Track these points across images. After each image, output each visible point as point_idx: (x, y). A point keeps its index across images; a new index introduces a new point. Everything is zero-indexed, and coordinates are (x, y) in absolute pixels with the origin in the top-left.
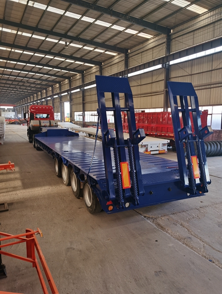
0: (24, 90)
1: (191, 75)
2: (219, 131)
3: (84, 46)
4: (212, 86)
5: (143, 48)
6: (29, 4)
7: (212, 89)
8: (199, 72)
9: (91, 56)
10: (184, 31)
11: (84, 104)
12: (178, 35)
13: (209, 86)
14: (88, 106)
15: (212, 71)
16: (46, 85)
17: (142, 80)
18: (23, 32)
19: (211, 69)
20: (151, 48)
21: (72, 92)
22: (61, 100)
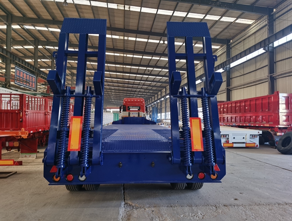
0: (144, 94)
6: (126, 9)
16: (160, 87)
17: (245, 69)
18: (128, 37)
20: (253, 34)
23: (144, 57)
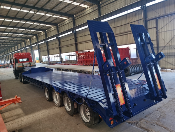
1: (115, 27)
2: (136, 58)
3: (46, 14)
4: (128, 33)
5: (84, 13)
7: (128, 35)
8: (120, 25)
9: (51, 20)
10: (108, 2)
11: (48, 51)
12: (104, 5)
13: (127, 33)
14: (51, 51)
15: (127, 24)
16: (20, 41)
17: (85, 33)
18: (4, 6)
19: (126, 23)
20: (88, 14)
21: (39, 43)
22: (32, 49)
23: (5, 20)
